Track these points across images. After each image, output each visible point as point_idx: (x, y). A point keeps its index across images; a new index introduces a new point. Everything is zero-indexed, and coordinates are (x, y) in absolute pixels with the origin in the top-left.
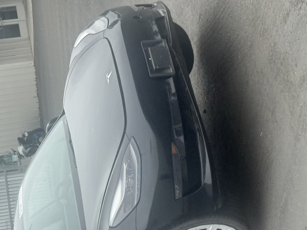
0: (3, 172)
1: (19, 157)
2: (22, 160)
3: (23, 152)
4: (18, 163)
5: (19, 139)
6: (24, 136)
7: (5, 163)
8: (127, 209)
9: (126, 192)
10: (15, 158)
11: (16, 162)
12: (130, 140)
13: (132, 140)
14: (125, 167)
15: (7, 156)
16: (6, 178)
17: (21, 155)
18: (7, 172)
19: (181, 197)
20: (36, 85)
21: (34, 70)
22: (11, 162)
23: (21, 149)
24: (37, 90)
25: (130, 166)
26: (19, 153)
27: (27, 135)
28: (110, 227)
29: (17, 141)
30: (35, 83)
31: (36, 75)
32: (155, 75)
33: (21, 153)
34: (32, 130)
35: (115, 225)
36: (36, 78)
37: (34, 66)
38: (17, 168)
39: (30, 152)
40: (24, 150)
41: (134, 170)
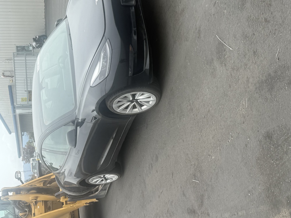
0: (24, 54)
1: (33, 48)
2: (34, 50)
3: (35, 45)
4: (32, 51)
5: (33, 39)
6: (36, 37)
7: (25, 50)
8: (101, 78)
9: (102, 68)
10: (31, 48)
11: (31, 50)
12: (106, 40)
13: (108, 40)
14: (102, 54)
15: (27, 47)
16: (26, 58)
17: (34, 47)
18: (26, 54)
19: (132, 75)
20: (45, 12)
21: (44, 4)
22: (29, 50)
23: (34, 44)
24: (45, 15)
25: (105, 54)
26: (33, 46)
27: (38, 37)
28: (90, 86)
29: (33, 40)
30: (44, 11)
31: (45, 7)
32: (124, 4)
33: (34, 46)
34: (41, 35)
35: (93, 86)
36: (45, 9)
37: (44, 2)
38: (31, 53)
39: (39, 46)
40: (36, 45)
41: (107, 57)
